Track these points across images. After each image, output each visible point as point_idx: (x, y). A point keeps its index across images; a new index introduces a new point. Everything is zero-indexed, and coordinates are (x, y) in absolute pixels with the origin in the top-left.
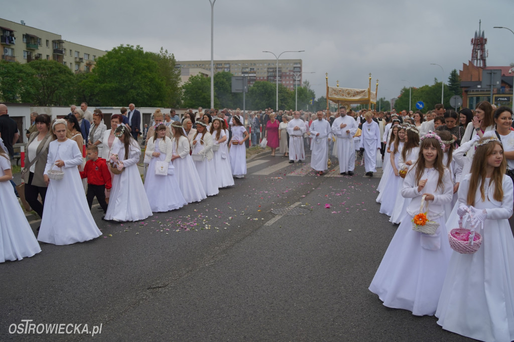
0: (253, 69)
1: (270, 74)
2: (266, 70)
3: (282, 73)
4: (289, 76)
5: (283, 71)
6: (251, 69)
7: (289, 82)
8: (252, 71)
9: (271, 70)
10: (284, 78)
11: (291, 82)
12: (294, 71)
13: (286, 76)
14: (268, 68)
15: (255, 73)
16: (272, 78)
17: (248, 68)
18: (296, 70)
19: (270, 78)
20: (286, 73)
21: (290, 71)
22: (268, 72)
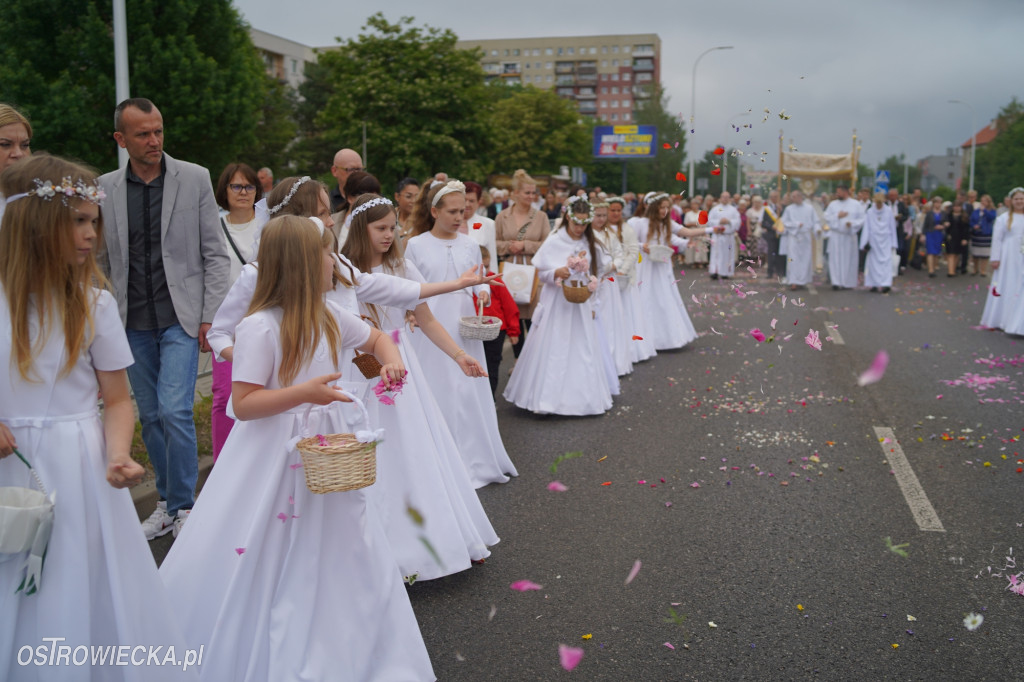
0: (514, 65)
1: (562, 80)
2: (550, 67)
3: (600, 76)
4: (620, 85)
5: (600, 71)
6: (507, 66)
7: (620, 104)
8: (510, 72)
9: (567, 68)
10: (604, 91)
11: (627, 104)
12: (636, 68)
13: (610, 84)
14: (558, 63)
15: (518, 76)
16: (569, 92)
17: (497, 63)
18: (641, 65)
19: (562, 91)
20: (610, 76)
21: (623, 70)
22: (558, 74)
